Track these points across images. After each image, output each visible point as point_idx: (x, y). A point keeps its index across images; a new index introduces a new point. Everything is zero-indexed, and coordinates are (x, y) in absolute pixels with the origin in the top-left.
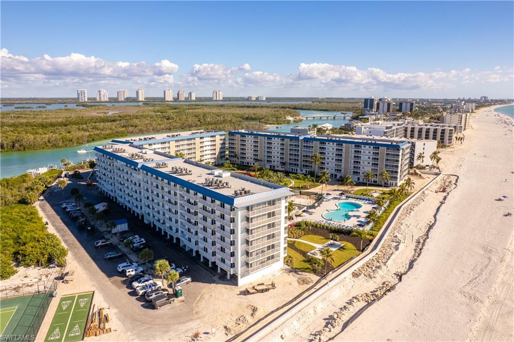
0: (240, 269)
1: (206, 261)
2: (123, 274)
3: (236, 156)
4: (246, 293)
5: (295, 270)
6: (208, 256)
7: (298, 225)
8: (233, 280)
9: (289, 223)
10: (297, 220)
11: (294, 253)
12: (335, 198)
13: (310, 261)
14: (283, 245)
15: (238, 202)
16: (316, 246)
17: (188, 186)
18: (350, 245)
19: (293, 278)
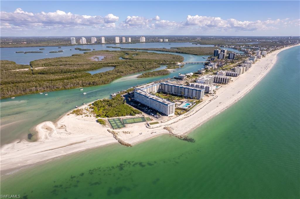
0: (168, 114)
1: (163, 113)
2: (152, 115)
3: (163, 90)
4: (169, 117)
5: (176, 115)
6: (163, 112)
7: (177, 108)
8: (167, 115)
9: (175, 108)
10: (177, 107)
11: (176, 112)
12: (186, 102)
13: (178, 113)
14: (174, 111)
15: (168, 105)
16: (179, 111)
17: (160, 102)
18: (185, 111)
19: (175, 116)
